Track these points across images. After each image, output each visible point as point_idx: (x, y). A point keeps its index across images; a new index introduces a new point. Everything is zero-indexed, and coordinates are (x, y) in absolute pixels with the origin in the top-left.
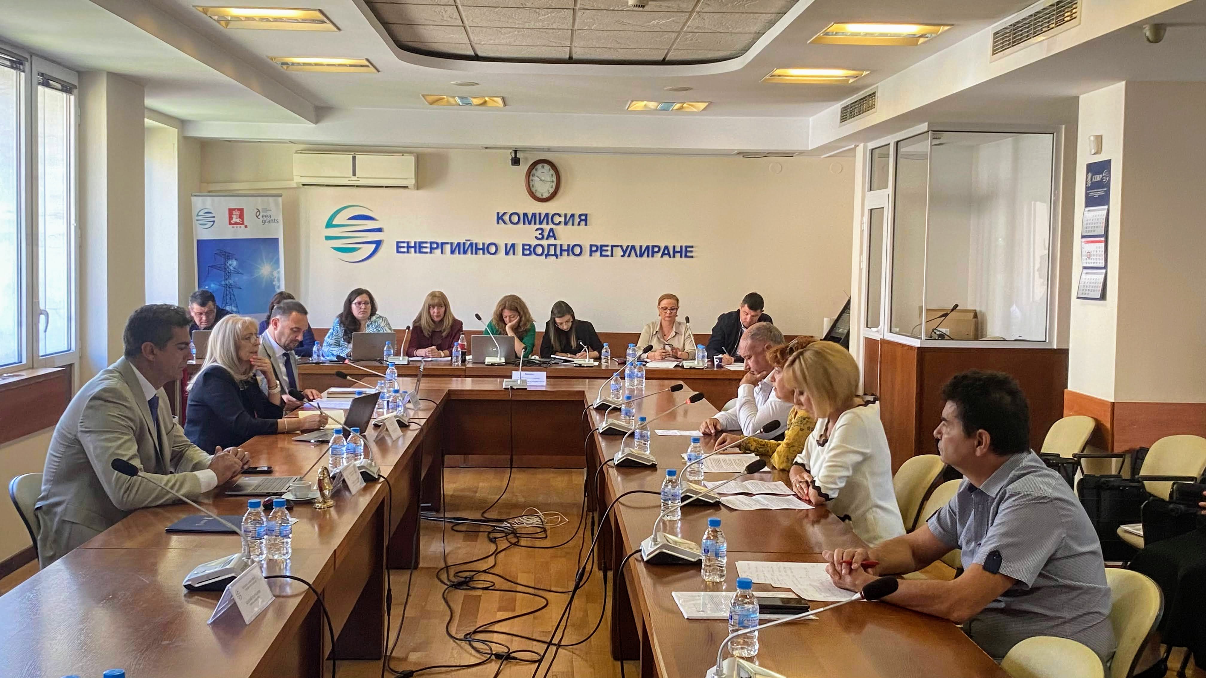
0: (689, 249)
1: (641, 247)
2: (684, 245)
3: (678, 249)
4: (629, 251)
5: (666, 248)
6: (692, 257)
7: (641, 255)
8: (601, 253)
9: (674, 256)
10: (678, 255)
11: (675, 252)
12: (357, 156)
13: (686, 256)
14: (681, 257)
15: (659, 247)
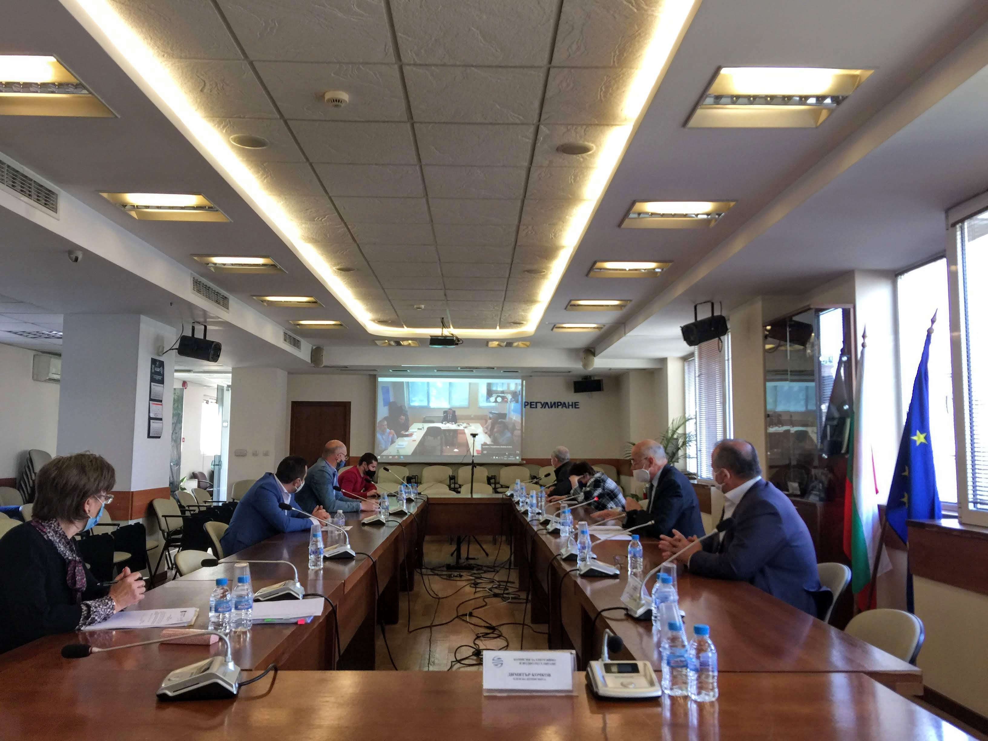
0: (577, 404)
1: (551, 403)
2: (574, 401)
3: (571, 404)
4: (545, 405)
5: (565, 403)
6: (578, 408)
7: (552, 407)
8: (531, 406)
9: (569, 408)
10: (571, 407)
11: (569, 405)
13: (575, 408)
14: (572, 408)
15: (561, 403)
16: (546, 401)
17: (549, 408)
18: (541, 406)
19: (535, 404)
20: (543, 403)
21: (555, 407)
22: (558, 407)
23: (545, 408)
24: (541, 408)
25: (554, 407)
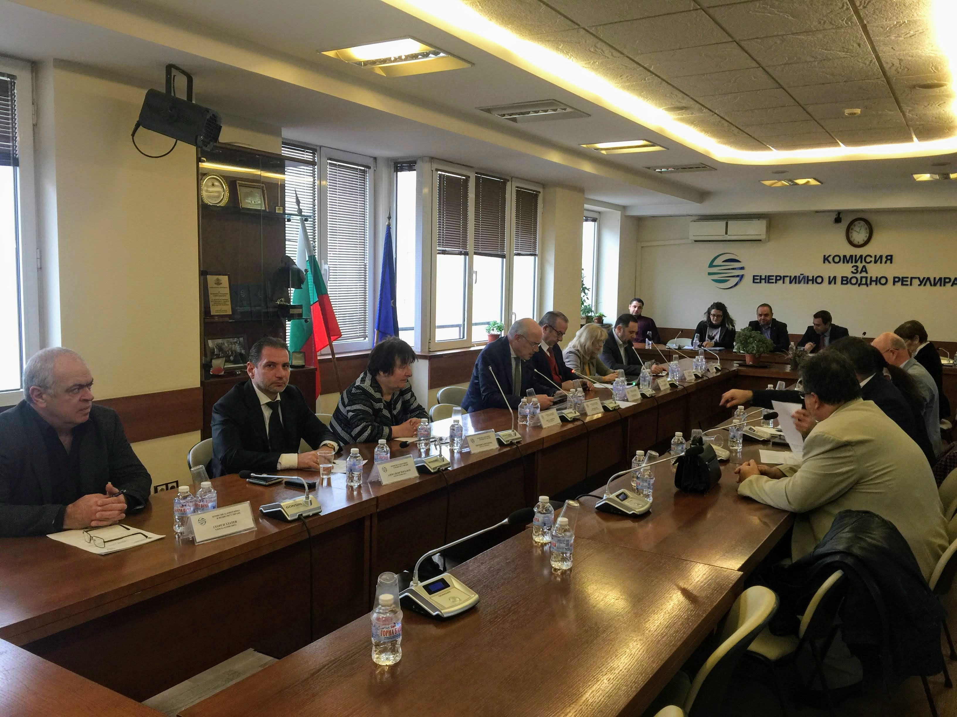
12: (729, 222)
16: (926, 277)
17: (931, 285)
18: (919, 283)
19: (909, 280)
20: (921, 279)
21: (941, 285)
22: (944, 285)
23: (925, 285)
24: (919, 285)
25: (939, 284)
